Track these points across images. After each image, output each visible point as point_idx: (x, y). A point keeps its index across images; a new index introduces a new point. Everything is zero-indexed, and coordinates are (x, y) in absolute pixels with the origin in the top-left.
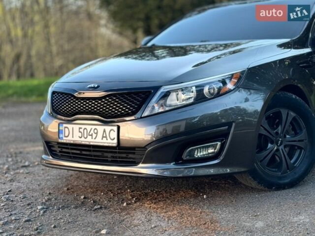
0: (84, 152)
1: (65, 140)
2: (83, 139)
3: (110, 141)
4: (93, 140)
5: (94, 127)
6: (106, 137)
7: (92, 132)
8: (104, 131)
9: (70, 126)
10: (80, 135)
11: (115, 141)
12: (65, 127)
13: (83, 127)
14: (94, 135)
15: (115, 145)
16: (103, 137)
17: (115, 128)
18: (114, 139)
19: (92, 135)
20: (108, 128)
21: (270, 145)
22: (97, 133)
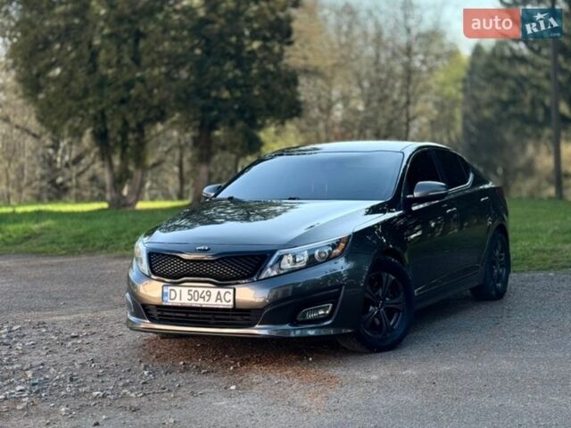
0: (190, 315)
1: (170, 303)
2: (193, 301)
3: (224, 303)
4: (206, 303)
5: (206, 290)
6: (220, 299)
7: (204, 294)
8: (219, 293)
9: (177, 289)
10: (190, 297)
11: (231, 303)
12: (171, 290)
13: (194, 289)
14: (207, 298)
15: (230, 307)
16: (217, 299)
17: (231, 291)
18: (230, 301)
19: (204, 298)
20: (223, 291)
21: (371, 308)
22: (210, 296)
